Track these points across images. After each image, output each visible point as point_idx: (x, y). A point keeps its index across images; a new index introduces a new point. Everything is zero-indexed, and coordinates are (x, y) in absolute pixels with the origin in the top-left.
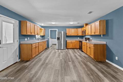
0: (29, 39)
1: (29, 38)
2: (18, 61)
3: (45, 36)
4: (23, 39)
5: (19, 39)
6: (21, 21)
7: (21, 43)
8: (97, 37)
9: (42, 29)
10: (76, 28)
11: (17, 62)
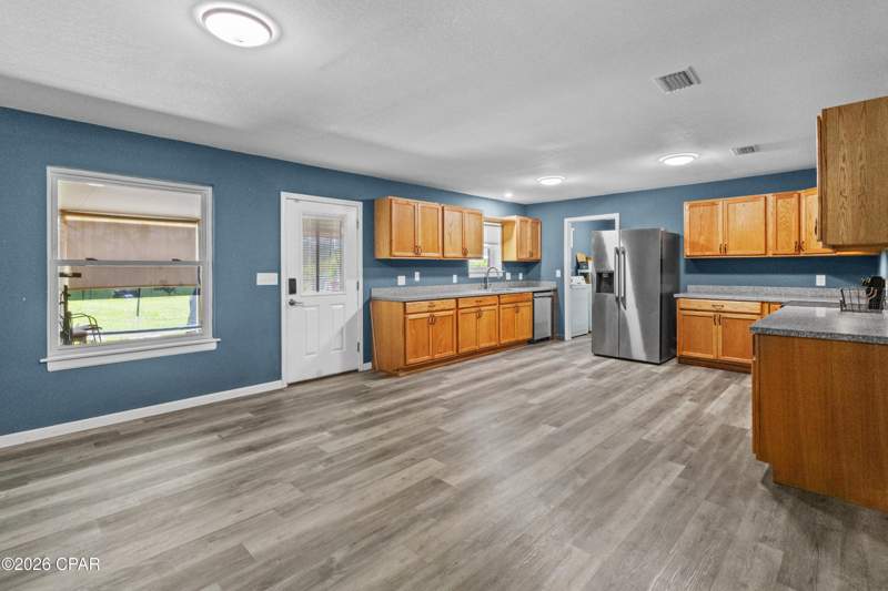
0: (417, 278)
1: (417, 274)
2: (361, 369)
3: (537, 262)
4: (384, 276)
5: (365, 276)
6: (373, 201)
7: (376, 293)
9: (513, 222)
11: (356, 371)
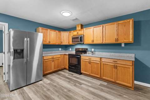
8: (108, 47)
10: (58, 30)
